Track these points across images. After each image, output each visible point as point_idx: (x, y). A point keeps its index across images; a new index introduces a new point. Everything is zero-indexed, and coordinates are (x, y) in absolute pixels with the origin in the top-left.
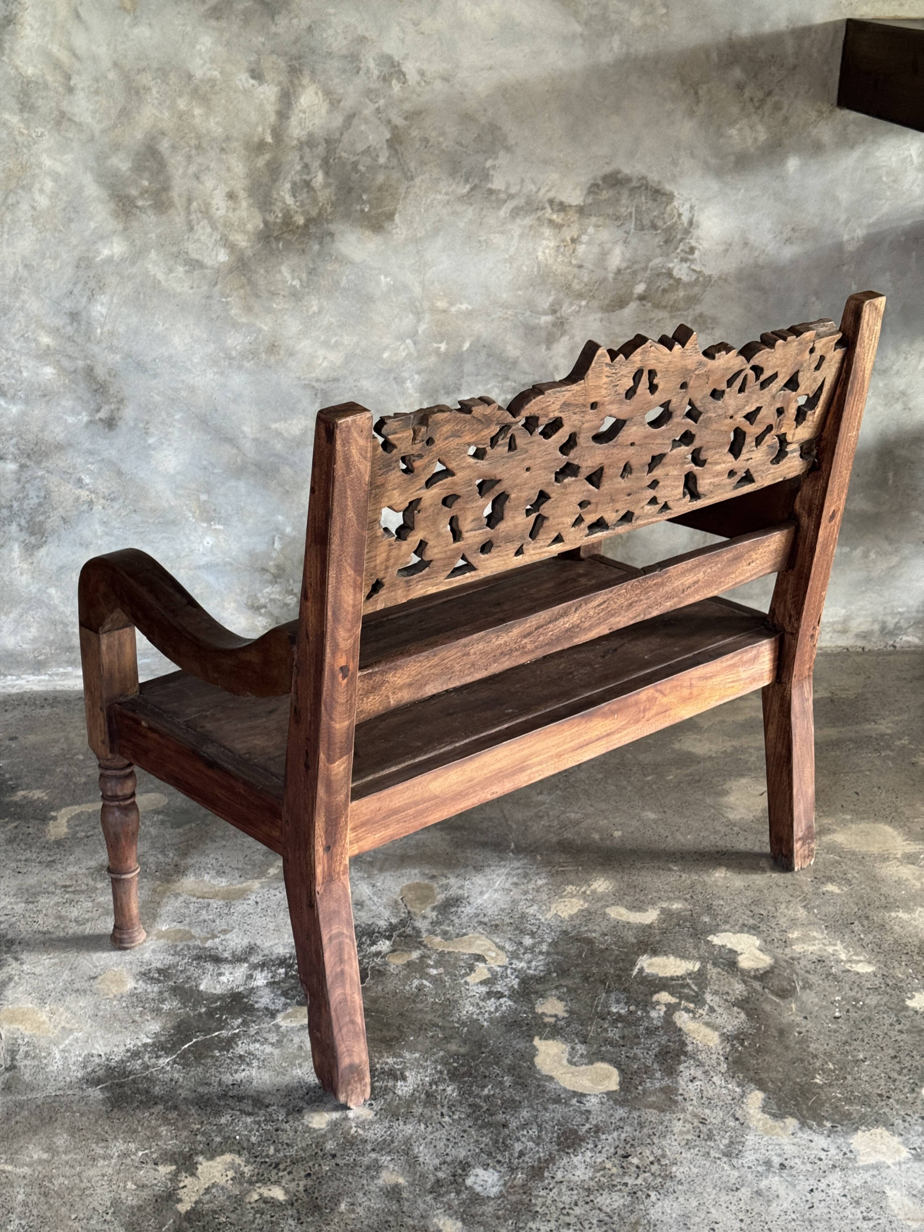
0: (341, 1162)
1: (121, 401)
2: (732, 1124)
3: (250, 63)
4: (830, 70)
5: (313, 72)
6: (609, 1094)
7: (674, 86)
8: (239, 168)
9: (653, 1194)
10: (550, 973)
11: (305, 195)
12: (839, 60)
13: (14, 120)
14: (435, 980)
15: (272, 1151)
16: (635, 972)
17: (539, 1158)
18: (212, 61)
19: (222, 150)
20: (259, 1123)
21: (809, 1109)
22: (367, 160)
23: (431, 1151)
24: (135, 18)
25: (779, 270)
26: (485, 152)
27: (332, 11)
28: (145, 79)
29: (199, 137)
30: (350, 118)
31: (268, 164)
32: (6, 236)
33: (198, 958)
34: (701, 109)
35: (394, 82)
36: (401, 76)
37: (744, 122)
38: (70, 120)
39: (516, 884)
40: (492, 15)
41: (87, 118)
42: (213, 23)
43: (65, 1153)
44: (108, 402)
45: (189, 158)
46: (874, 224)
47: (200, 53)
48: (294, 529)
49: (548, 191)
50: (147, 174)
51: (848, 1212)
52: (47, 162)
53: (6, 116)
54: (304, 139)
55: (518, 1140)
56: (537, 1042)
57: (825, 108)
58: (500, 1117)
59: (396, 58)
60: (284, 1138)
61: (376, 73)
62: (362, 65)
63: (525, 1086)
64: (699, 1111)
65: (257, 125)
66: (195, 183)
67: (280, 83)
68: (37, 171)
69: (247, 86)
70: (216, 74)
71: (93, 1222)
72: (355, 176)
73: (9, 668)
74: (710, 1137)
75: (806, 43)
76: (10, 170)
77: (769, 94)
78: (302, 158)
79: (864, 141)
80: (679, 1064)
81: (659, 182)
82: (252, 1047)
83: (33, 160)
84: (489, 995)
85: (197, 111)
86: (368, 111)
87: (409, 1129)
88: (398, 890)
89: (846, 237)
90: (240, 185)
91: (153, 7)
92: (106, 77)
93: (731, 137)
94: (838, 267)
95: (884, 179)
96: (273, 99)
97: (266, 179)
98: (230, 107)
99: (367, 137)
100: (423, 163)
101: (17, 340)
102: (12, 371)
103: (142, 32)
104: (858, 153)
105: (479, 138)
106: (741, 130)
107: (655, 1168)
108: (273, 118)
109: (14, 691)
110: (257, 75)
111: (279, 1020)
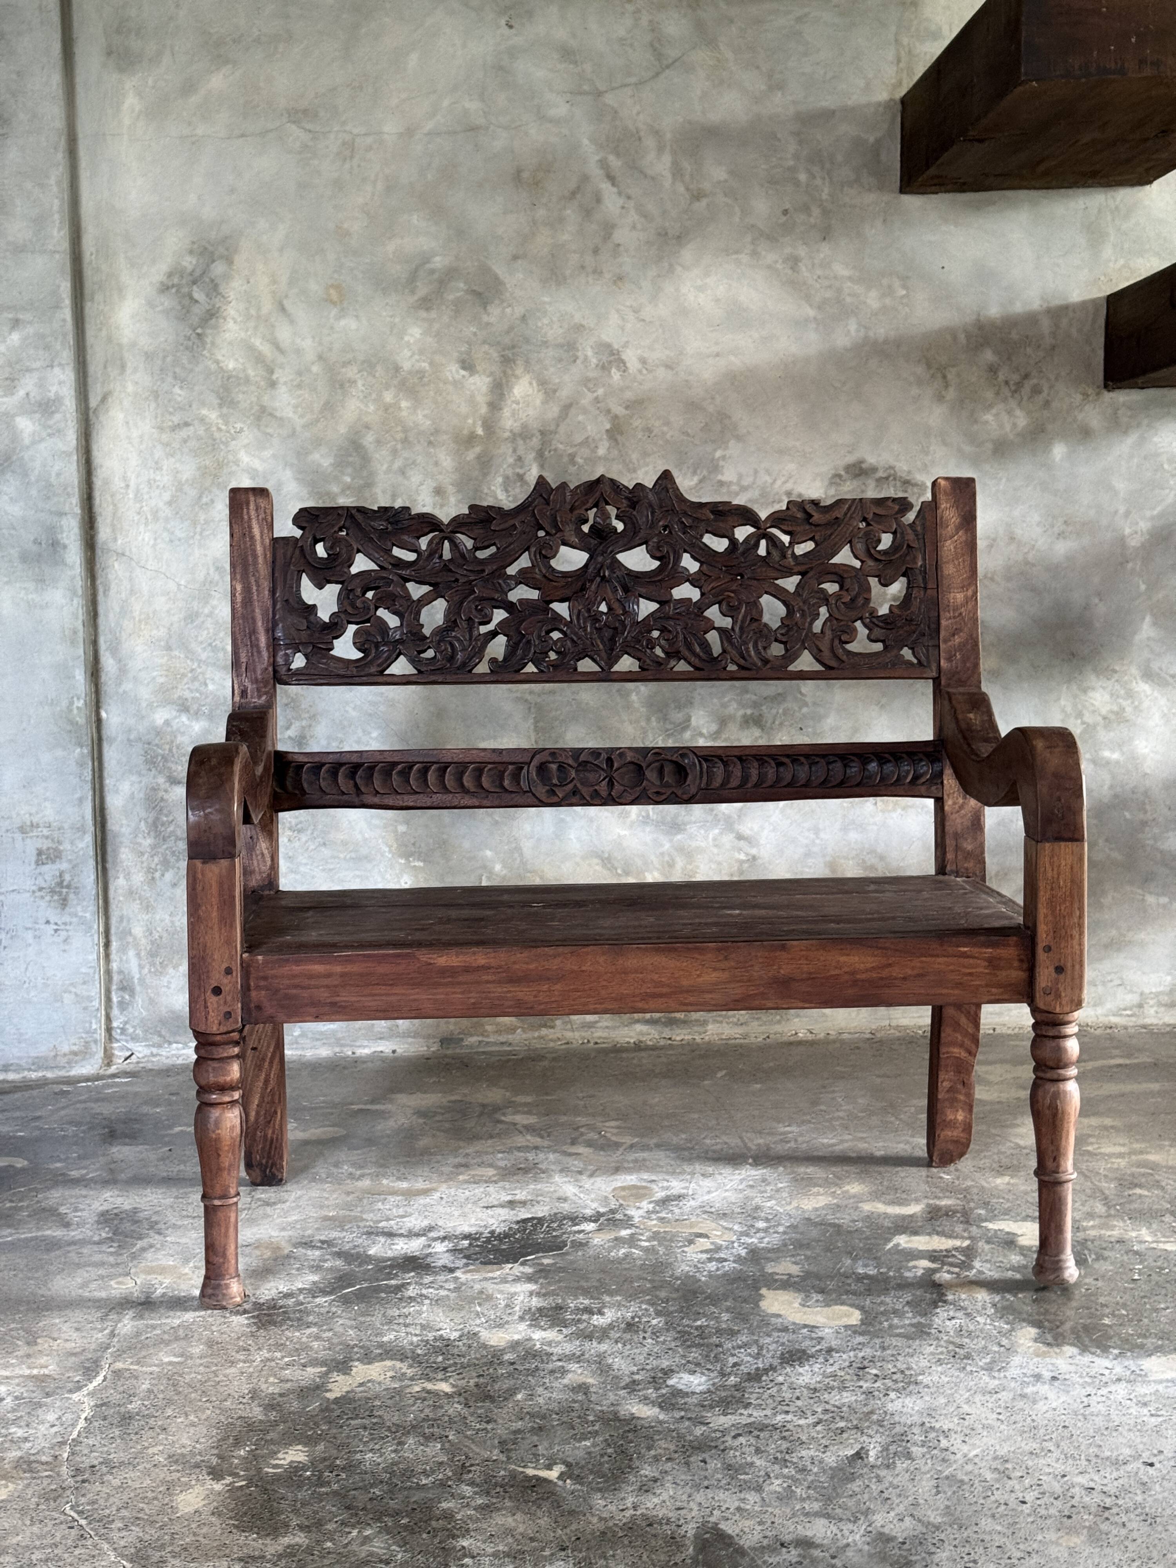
0: (520, 1368)
1: (313, 717)
2: (996, 1348)
3: (461, 353)
4: (1093, 350)
5: (527, 362)
6: (846, 1327)
7: (920, 370)
8: (447, 462)
9: (893, 1395)
10: (785, 1245)
11: (518, 490)
12: (1102, 340)
13: (213, 416)
14: (646, 1250)
15: (440, 1359)
16: (890, 1246)
17: (757, 1369)
18: (421, 352)
19: (430, 443)
20: (427, 1341)
21: (1092, 1340)
22: (585, 452)
23: (629, 1360)
24: (343, 310)
25: (1054, 569)
26: (713, 442)
27: (546, 299)
28: (351, 372)
29: (405, 430)
30: (567, 408)
31: (478, 457)
32: (198, 537)
33: (369, 1233)
34: (951, 394)
35: (614, 370)
36: (621, 364)
37: (1001, 406)
38: (271, 414)
39: (751, 1187)
40: (717, 300)
41: (288, 413)
42: (423, 314)
43: (201, 1358)
44: (299, 718)
45: (395, 452)
46: (1161, 515)
47: (408, 344)
48: (504, 867)
49: (785, 482)
50: (349, 470)
51: (1132, 1410)
52: (245, 458)
53: (204, 412)
54: (517, 430)
55: (733, 1355)
56: (764, 1291)
57: (1090, 391)
58: (715, 1340)
59: (616, 346)
60: (456, 1351)
61: (594, 361)
62: (579, 354)
63: (745, 1320)
64: (958, 1340)
65: (466, 417)
66: (400, 479)
67: (492, 374)
68: (234, 468)
69: (457, 377)
70: (425, 365)
71: (228, 1404)
72: (572, 469)
73: (175, 1034)
74: (968, 1356)
75: (1064, 322)
76: (206, 467)
77: (1026, 376)
78: (515, 451)
79: (1139, 425)
80: (936, 1307)
81: (909, 472)
82: (424, 1291)
83: (231, 457)
84: (710, 1260)
85: (404, 404)
86: (587, 399)
87: (604, 1347)
88: (610, 1189)
89: (1127, 531)
90: (447, 480)
91: (360, 299)
92: (309, 370)
93: (987, 422)
94: (1121, 564)
95: (1166, 466)
96: (484, 389)
97: (476, 473)
98: (439, 399)
99: (585, 428)
100: (645, 454)
101: (204, 649)
102: (197, 684)
103: (349, 324)
104: (1131, 439)
105: (706, 428)
106: (997, 415)
107: (895, 1377)
108: (484, 410)
109: (180, 1061)
110: (468, 365)
111: (458, 1274)
